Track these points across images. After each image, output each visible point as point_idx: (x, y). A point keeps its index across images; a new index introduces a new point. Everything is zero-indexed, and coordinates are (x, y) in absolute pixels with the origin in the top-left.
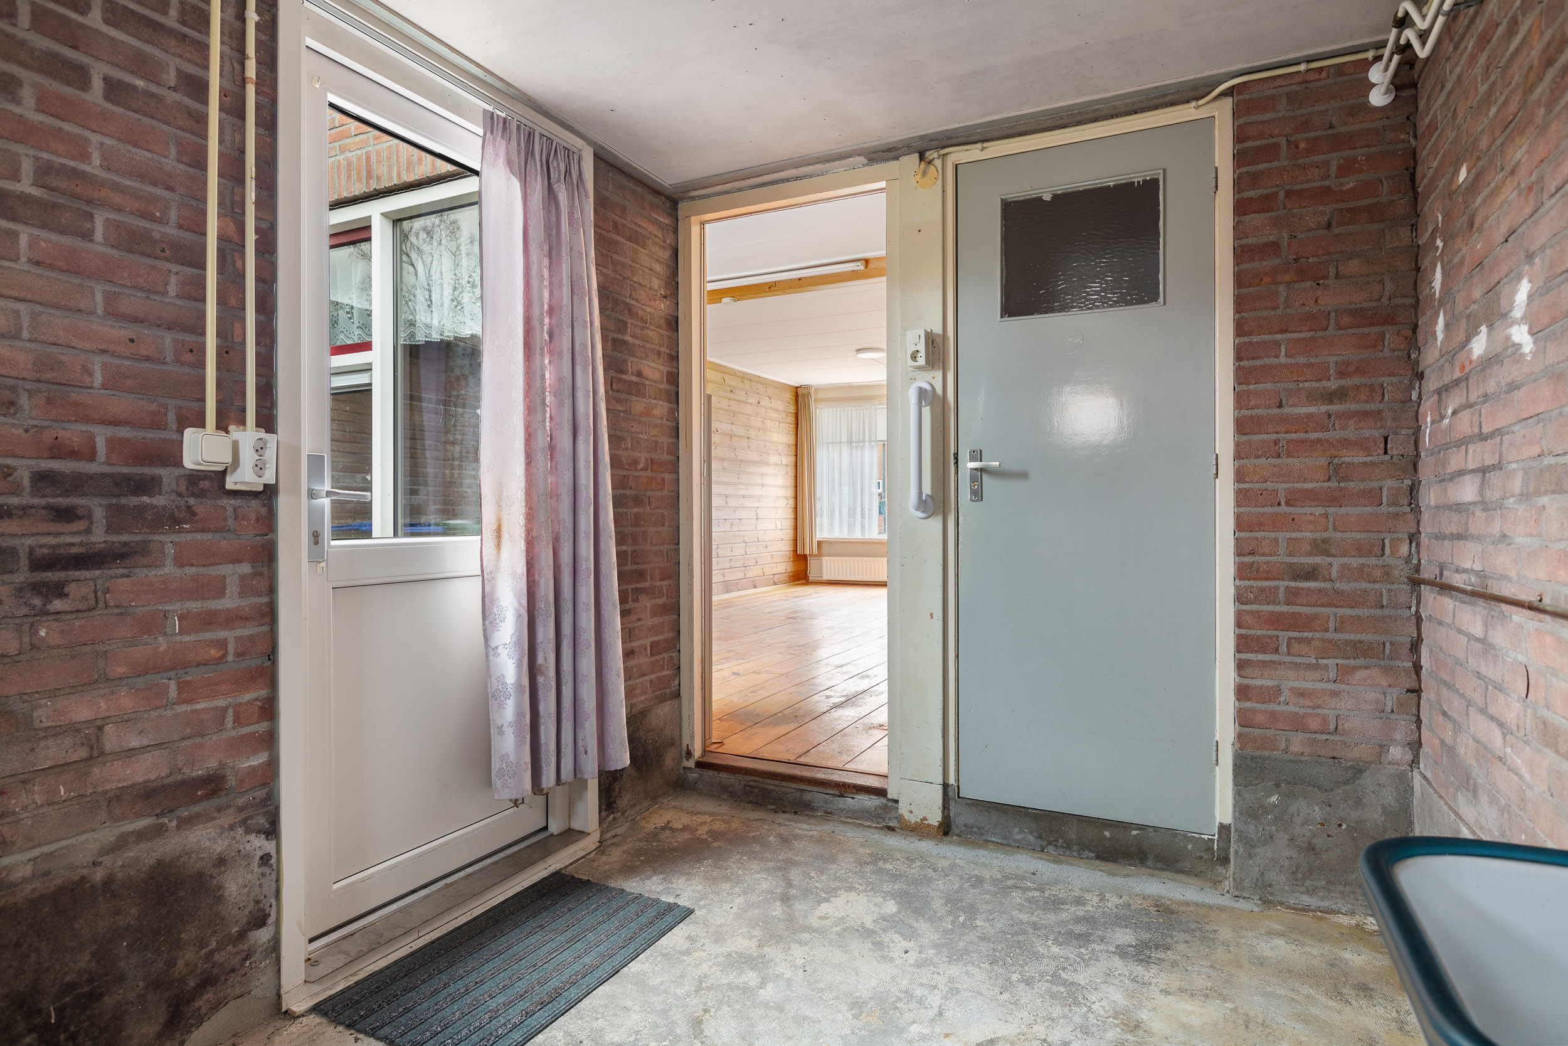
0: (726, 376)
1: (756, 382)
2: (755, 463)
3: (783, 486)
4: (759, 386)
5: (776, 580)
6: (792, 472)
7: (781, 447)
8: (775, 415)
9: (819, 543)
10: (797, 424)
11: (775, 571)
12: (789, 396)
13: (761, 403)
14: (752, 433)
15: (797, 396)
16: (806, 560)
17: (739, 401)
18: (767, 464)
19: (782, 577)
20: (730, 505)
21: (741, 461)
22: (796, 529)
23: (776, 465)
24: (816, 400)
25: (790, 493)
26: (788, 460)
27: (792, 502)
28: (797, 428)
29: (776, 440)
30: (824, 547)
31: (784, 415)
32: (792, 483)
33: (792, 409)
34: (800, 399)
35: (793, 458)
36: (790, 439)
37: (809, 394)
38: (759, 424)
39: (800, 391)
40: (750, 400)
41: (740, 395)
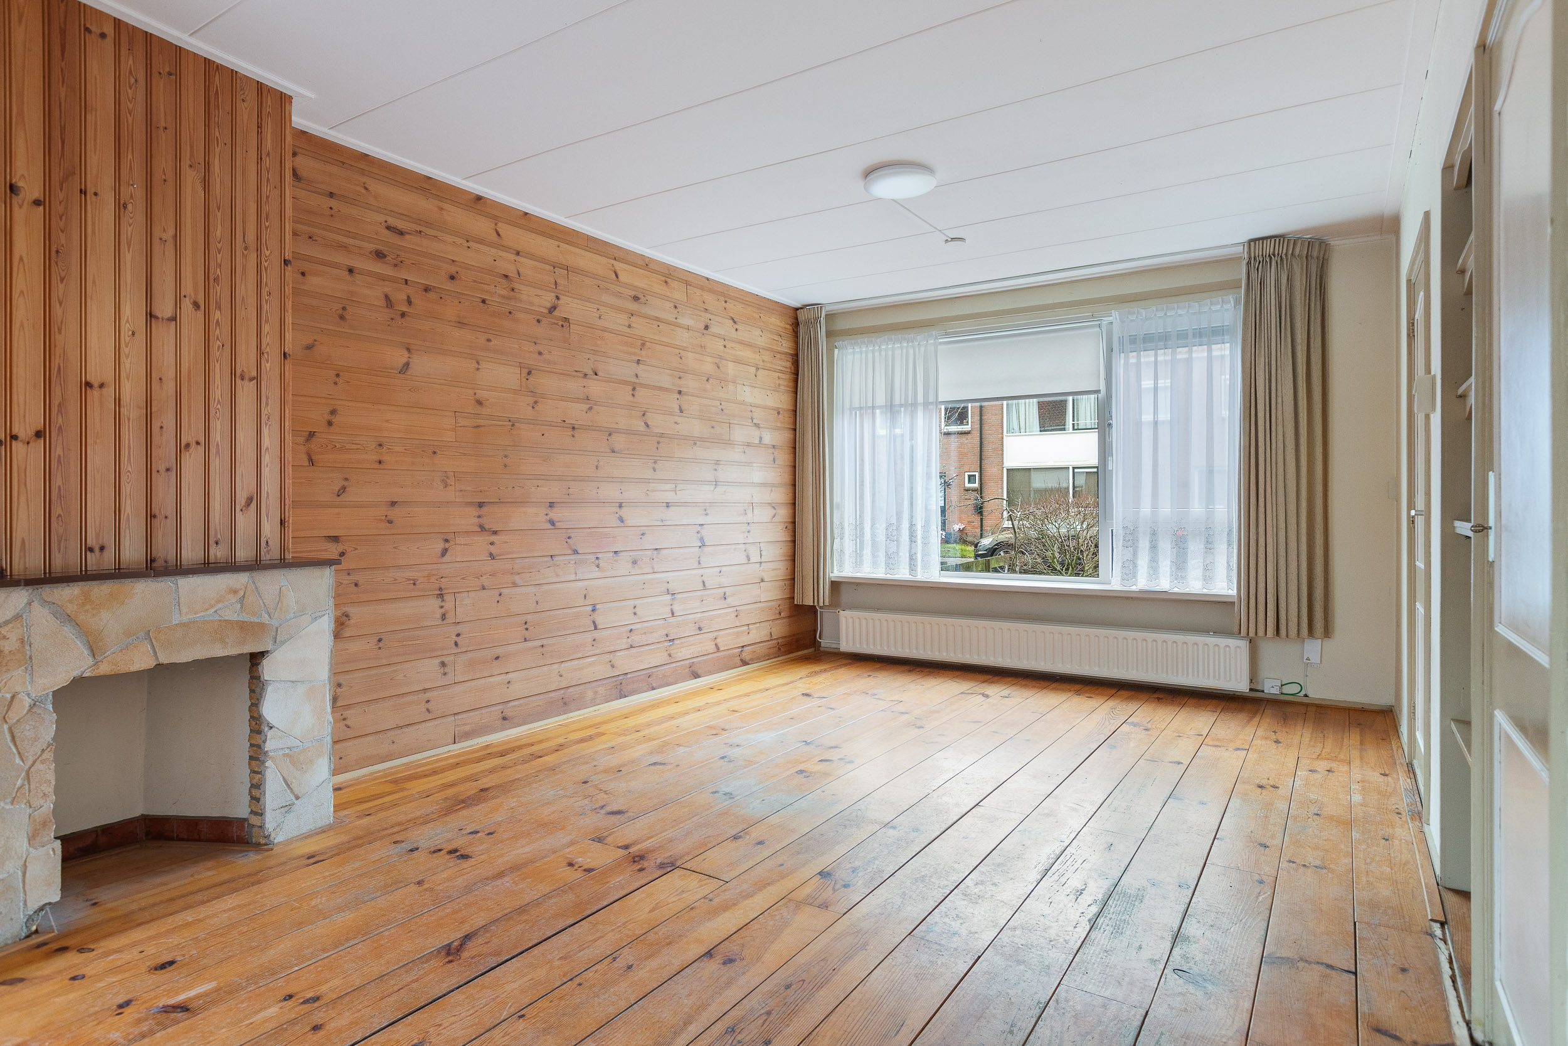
0: (619, 266)
1: (702, 288)
2: (695, 441)
3: (763, 485)
4: (709, 298)
5: (746, 656)
6: (784, 458)
7: (758, 415)
8: (747, 354)
9: (836, 585)
10: (796, 374)
11: (746, 640)
12: (779, 323)
13: (714, 329)
14: (690, 384)
15: (796, 324)
16: (816, 612)
17: (657, 319)
18: (729, 443)
19: (761, 649)
20: (629, 522)
21: (662, 435)
22: (793, 558)
23: (749, 445)
24: (830, 334)
25: (781, 495)
26: (775, 436)
27: (784, 513)
28: (796, 381)
29: (748, 400)
30: (846, 595)
31: (767, 356)
32: (787, 477)
33: (786, 346)
34: (802, 330)
35: (787, 435)
36: (781, 400)
37: (817, 319)
38: (708, 367)
39: (802, 315)
40: (685, 321)
41: (660, 309)
